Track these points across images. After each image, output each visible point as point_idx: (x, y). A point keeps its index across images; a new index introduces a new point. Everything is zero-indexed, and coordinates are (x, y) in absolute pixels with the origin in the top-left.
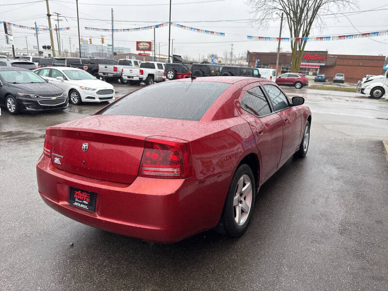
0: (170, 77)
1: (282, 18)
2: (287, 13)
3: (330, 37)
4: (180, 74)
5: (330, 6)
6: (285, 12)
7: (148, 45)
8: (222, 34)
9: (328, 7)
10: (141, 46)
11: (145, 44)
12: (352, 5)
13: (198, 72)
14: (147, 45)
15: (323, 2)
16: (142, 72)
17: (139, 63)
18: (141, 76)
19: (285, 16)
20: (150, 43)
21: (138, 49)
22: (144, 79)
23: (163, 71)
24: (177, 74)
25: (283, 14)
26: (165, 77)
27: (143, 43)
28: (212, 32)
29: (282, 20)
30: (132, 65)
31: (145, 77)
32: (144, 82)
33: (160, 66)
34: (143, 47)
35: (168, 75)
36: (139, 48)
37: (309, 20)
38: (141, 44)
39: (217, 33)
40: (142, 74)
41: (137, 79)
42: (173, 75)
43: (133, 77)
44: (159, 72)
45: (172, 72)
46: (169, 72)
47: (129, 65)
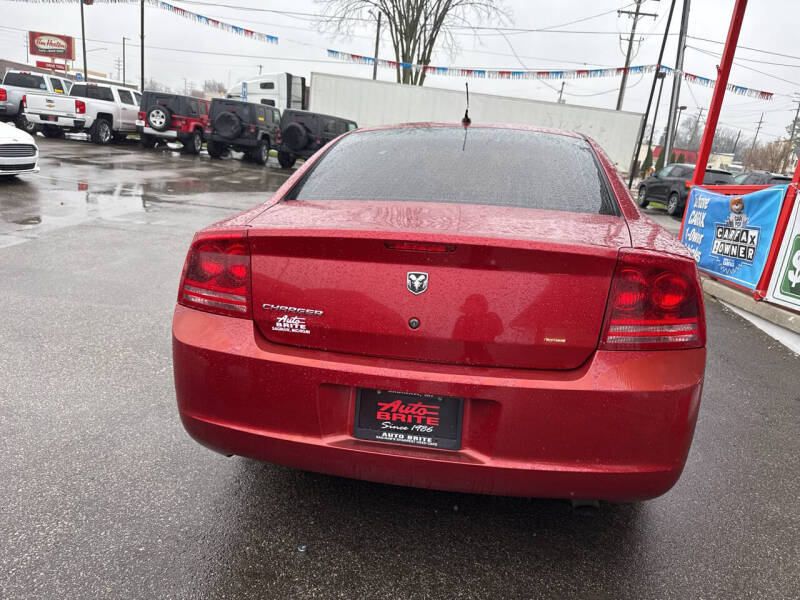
0: (157, 125)
1: (379, 21)
2: (388, 14)
3: (484, 72)
4: (181, 120)
5: (466, 11)
6: (384, 11)
7: (63, 43)
8: (271, 38)
9: (464, 14)
10: (43, 44)
11: (55, 41)
12: (503, 17)
13: (229, 116)
14: (59, 45)
15: (453, 3)
16: (81, 107)
17: (64, 85)
18: (80, 117)
19: (384, 18)
20: (68, 40)
21: (34, 50)
22: (88, 124)
23: (136, 108)
24: (173, 119)
25: (380, 14)
26: (143, 123)
27: (51, 38)
28: (249, 32)
29: (379, 26)
30: (46, 89)
31: (89, 118)
32: (87, 131)
33: (125, 97)
34: (48, 47)
35: (152, 119)
36: (38, 48)
37: (428, 34)
38: (45, 40)
39: (260, 35)
40: (83, 111)
41: (70, 122)
42: (163, 121)
43: (56, 118)
44: (124, 109)
45: (161, 113)
46: (154, 112)
47: (39, 87)
